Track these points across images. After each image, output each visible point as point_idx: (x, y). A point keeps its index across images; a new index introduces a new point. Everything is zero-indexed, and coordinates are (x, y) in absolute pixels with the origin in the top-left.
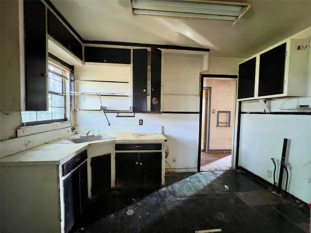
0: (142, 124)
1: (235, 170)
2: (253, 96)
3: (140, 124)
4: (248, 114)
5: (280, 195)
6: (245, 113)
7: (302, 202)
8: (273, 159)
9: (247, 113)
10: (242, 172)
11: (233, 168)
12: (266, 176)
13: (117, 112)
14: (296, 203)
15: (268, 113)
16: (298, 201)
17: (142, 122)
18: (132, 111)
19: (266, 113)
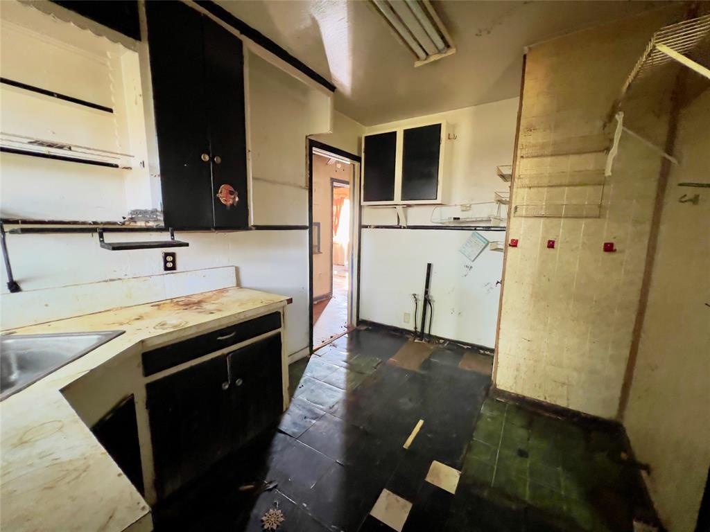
0: (174, 268)
1: (356, 329)
2: (392, 199)
3: (166, 269)
4: (371, 229)
5: (423, 341)
6: (366, 227)
7: (446, 340)
8: (414, 295)
9: (370, 226)
10: (365, 327)
11: (353, 326)
12: (403, 323)
13: (93, 230)
14: (440, 343)
15: (404, 228)
16: (441, 341)
17: (174, 262)
18: (162, 224)
19: (400, 228)
